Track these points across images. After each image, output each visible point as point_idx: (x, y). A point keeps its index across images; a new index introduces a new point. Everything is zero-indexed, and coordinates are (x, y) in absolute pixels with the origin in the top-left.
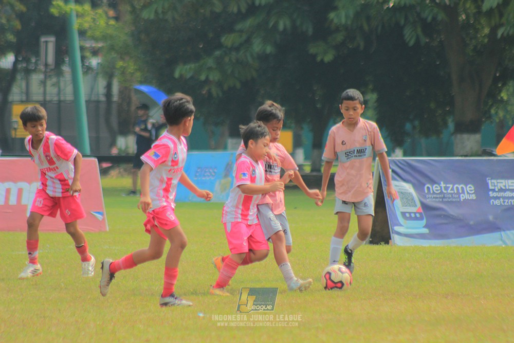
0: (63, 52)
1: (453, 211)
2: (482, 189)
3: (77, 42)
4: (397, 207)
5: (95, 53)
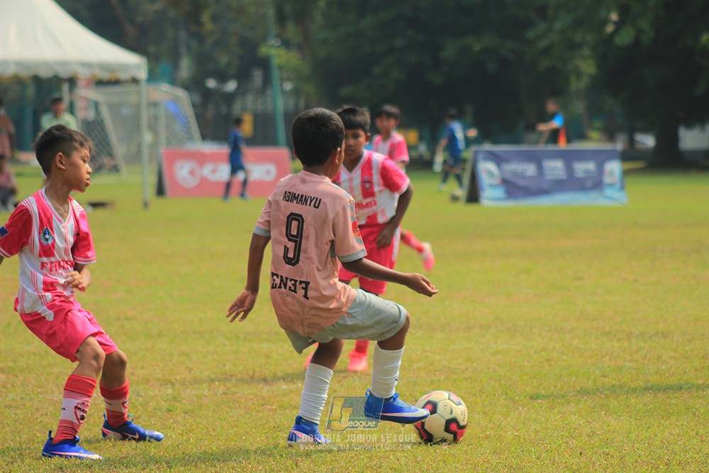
0: (267, 81)
1: (521, 183)
2: (540, 168)
3: (276, 75)
4: (485, 179)
5: (289, 79)
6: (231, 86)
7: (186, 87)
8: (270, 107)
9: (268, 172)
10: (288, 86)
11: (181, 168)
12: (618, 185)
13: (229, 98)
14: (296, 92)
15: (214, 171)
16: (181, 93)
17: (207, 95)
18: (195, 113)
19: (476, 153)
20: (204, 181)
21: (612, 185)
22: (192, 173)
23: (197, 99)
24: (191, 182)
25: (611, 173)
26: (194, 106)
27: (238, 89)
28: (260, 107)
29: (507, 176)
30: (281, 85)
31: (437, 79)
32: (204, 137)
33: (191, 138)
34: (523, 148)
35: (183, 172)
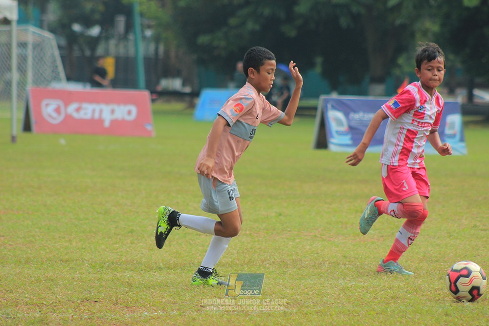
3: (138, 20)
4: (333, 126)
5: (150, 27)
6: (95, 31)
7: (52, 30)
8: (131, 52)
9: (129, 112)
10: (149, 33)
11: (47, 105)
12: (458, 137)
13: (94, 42)
14: (157, 39)
15: (78, 110)
16: (47, 35)
17: (72, 39)
18: (61, 54)
19: (326, 101)
20: (68, 117)
21: (453, 136)
22: (58, 110)
23: (63, 42)
24: (57, 119)
25: (452, 126)
26: (60, 47)
27: (101, 33)
28: (122, 51)
29: (353, 124)
30: (143, 31)
31: (290, 32)
32: (69, 79)
33: (56, 78)
34: (370, 98)
35: (49, 110)
